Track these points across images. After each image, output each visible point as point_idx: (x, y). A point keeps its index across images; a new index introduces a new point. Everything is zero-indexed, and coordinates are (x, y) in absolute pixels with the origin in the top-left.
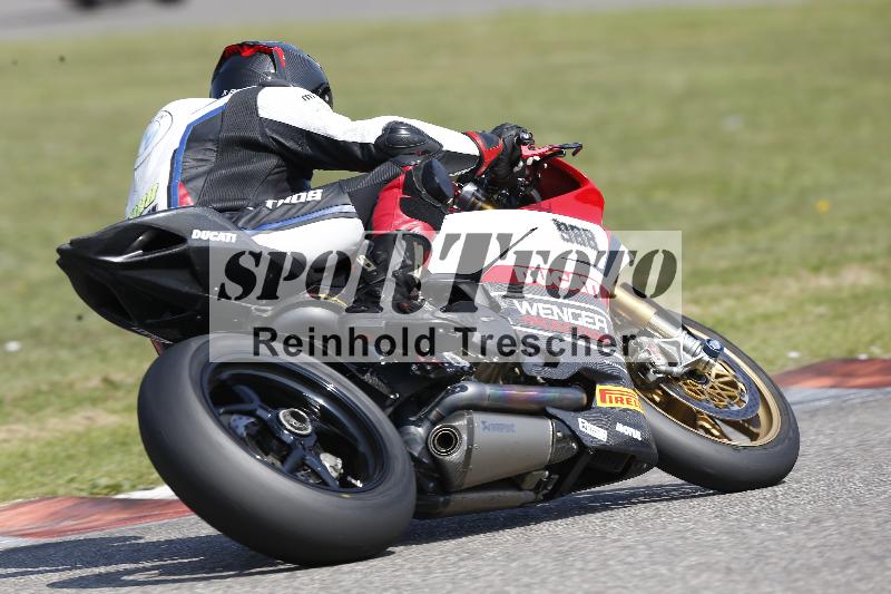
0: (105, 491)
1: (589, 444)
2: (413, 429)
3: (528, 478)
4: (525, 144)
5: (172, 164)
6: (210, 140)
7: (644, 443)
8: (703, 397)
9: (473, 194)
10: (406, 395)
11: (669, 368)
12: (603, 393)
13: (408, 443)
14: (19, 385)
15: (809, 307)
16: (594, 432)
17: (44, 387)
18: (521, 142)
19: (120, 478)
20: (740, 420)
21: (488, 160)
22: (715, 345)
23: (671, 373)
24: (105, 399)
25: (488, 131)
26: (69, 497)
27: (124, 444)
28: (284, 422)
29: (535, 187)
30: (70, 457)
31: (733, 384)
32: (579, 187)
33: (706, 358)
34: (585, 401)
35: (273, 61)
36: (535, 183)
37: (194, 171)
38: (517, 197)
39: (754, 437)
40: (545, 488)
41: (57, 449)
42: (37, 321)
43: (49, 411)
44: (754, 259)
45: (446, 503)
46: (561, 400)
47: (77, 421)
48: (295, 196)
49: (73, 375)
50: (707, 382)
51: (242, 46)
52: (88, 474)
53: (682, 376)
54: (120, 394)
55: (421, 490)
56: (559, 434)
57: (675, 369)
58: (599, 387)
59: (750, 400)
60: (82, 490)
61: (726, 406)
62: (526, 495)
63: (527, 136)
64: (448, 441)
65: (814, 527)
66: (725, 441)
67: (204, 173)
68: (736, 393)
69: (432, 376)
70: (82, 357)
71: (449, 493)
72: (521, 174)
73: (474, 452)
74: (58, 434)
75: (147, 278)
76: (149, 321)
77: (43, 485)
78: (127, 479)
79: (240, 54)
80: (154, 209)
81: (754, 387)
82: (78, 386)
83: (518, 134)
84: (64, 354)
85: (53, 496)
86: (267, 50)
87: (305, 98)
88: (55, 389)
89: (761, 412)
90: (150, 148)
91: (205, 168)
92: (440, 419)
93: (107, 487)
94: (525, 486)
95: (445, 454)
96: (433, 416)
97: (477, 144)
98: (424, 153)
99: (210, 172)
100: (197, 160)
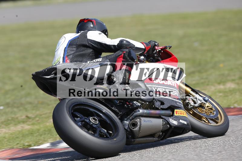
0: (27, 147)
1: (173, 125)
2: (125, 122)
3: (156, 135)
5: (64, 51)
6: (75, 45)
7: (188, 124)
8: (203, 112)
9: (143, 59)
10: (124, 113)
11: (194, 105)
13: (124, 125)
14: (3, 118)
15: (217, 94)
17: (10, 119)
18: (155, 45)
19: (31, 143)
20: (214, 118)
21: (147, 50)
22: (207, 98)
23: (195, 106)
24: (26, 122)
25: (147, 42)
26: (17, 148)
27: (32, 134)
28: (91, 121)
29: (159, 57)
30: (17, 138)
31: (211, 109)
32: (171, 57)
33: (204, 102)
34: (172, 114)
35: (92, 23)
36: (159, 56)
38: (155, 59)
39: (217, 123)
40: (161, 137)
41: (14, 135)
42: (8, 101)
43: (11, 125)
44: (202, 81)
45: (134, 141)
46: (165, 114)
47: (19, 128)
48: (95, 60)
49: (18, 115)
50: (204, 108)
51: (84, 19)
52: (22, 142)
53: (198, 106)
54: (30, 120)
55: (127, 138)
56: (164, 123)
57: (196, 105)
58: (175, 110)
59: (216, 113)
60: (20, 146)
61: (209, 115)
62: (156, 139)
63: (157, 44)
64: (135, 125)
65: (220, 154)
66: (209, 124)
68: (212, 111)
69: (130, 108)
70: (20, 110)
71: (135, 139)
72: (156, 53)
73: (141, 128)
74: (14, 131)
77: (10, 145)
78: (33, 143)
79: (84, 21)
80: (59, 63)
81: (217, 109)
82: (19, 118)
83: (154, 43)
84: (15, 110)
85: (13, 148)
86: (91, 21)
87: (100, 34)
88: (13, 119)
89: (219, 116)
90: (59, 47)
91: (72, 53)
92: (133, 119)
93: (27, 145)
95: (133, 128)
96: (131, 118)
97: (144, 46)
98: (130, 47)
99: (74, 53)
100: (71, 50)
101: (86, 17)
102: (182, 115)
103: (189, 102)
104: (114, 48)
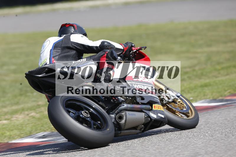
1: (153, 119)
2: (111, 115)
3: (139, 127)
4: (133, 47)
5: (50, 53)
6: (59, 47)
7: (165, 118)
8: (176, 107)
10: (109, 107)
11: (169, 100)
12: (154, 106)
13: (111, 118)
16: (153, 116)
18: (132, 46)
20: (185, 112)
21: (125, 50)
25: (125, 43)
28: (83, 114)
32: (144, 57)
33: (177, 98)
34: (151, 108)
35: (74, 28)
36: (134, 57)
37: (56, 55)
39: (188, 116)
40: (142, 129)
45: (120, 133)
46: (146, 108)
48: (80, 60)
50: (177, 103)
51: (66, 24)
53: (171, 102)
55: (115, 130)
56: (146, 116)
58: (153, 105)
59: (187, 108)
62: (138, 131)
63: (133, 45)
64: (121, 118)
67: (58, 55)
69: (116, 102)
71: (121, 131)
73: (127, 121)
75: (47, 80)
76: (46, 91)
79: (66, 26)
80: (46, 64)
83: (131, 44)
86: (72, 25)
87: (82, 36)
89: (190, 111)
90: (44, 49)
91: (57, 54)
92: (118, 113)
94: (138, 129)
95: (120, 121)
96: (116, 112)
97: (123, 46)
98: (111, 48)
99: (60, 54)
100: (56, 52)
101: (68, 22)
102: (160, 109)
103: (163, 98)
104: (96, 49)
